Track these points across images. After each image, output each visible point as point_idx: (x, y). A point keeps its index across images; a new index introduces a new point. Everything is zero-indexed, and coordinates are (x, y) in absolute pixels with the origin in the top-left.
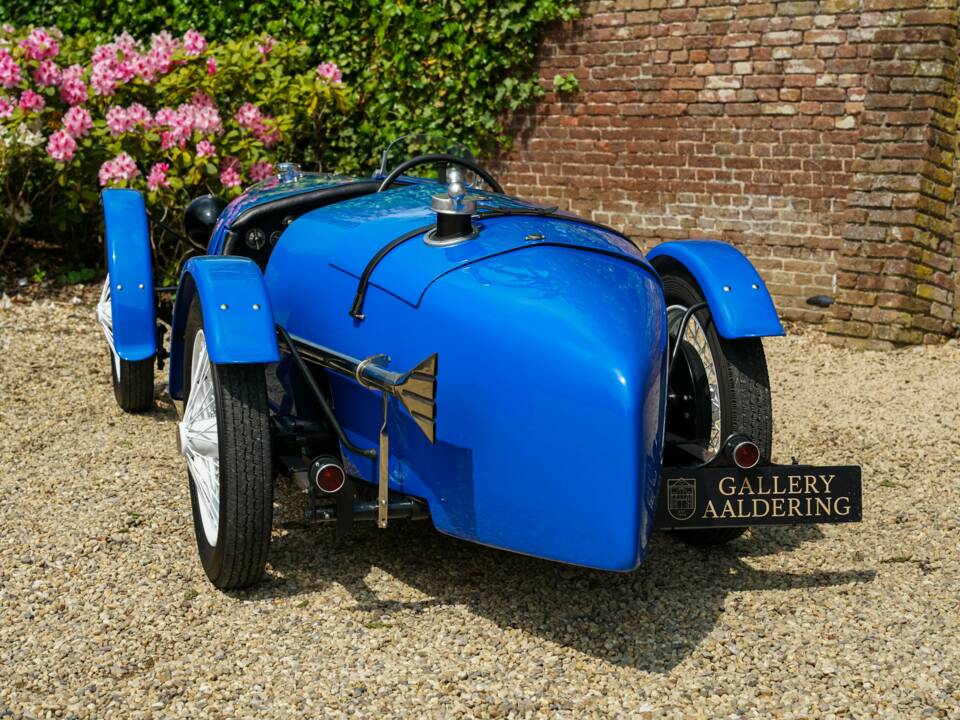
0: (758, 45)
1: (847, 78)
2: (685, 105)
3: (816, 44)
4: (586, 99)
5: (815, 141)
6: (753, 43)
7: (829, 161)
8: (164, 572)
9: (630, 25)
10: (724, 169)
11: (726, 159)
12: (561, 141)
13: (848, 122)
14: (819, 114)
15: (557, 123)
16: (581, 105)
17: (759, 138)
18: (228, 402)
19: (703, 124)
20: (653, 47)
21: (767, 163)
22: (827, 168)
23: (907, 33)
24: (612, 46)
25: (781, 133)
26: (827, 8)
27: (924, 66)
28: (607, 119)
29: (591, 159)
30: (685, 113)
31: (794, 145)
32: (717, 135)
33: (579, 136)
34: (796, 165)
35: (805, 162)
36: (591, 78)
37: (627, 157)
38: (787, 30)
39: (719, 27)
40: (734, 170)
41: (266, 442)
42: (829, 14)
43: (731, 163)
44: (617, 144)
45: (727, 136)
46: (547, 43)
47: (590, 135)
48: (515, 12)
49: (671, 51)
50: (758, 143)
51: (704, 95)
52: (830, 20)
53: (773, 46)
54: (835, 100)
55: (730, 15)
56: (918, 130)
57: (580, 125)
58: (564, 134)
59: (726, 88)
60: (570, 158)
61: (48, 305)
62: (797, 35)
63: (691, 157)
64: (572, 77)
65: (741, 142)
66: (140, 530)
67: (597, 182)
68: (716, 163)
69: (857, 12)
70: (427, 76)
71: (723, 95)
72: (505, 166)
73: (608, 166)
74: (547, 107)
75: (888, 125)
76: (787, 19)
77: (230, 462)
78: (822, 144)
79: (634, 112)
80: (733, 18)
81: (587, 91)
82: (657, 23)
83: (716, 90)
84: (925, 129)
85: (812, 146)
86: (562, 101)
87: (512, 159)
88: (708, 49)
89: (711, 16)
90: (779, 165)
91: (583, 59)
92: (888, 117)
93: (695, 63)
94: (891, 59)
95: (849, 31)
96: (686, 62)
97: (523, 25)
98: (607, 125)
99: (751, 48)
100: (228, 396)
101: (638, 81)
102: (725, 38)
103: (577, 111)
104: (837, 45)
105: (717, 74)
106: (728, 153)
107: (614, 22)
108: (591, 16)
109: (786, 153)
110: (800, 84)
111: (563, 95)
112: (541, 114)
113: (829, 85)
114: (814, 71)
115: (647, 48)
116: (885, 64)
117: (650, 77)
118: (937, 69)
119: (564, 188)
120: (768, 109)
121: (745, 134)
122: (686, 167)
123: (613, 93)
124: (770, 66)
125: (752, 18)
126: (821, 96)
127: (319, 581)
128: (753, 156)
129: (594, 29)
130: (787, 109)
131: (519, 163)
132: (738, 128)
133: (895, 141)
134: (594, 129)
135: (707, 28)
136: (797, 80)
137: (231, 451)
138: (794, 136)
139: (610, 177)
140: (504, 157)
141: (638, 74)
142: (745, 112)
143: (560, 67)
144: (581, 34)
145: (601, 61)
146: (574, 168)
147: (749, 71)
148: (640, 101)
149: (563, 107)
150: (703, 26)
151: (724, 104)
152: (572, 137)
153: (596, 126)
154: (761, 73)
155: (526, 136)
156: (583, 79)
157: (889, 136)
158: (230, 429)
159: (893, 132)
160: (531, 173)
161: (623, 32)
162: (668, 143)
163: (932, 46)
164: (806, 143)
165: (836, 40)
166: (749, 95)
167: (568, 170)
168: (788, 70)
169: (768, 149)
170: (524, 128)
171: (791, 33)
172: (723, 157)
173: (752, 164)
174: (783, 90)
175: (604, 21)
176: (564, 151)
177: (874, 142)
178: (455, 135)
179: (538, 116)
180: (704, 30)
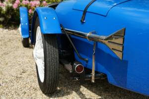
8: (29, 87)
18: (47, 45)
41: (58, 57)
61: (14, 31)
66: (24, 74)
77: (47, 62)
100: (47, 43)
127: (69, 90)
137: (48, 59)
158: (48, 53)
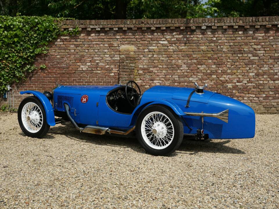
0: (92, 60)
1: (112, 66)
2: (74, 71)
3: (105, 60)
4: (48, 70)
5: (106, 78)
6: (91, 59)
7: (109, 81)
9: (60, 55)
10: (84, 83)
11: (85, 82)
12: (41, 79)
13: (113, 74)
14: (106, 73)
15: (40, 75)
16: (47, 71)
17: (93, 77)
19: (79, 75)
20: (66, 60)
21: (95, 82)
22: (108, 83)
23: (127, 59)
24: (55, 59)
25: (98, 76)
26: (108, 54)
27: (131, 64)
28: (54, 74)
29: (49, 82)
30: (74, 73)
31: (101, 78)
32: (82, 77)
33: (46, 77)
34: (102, 82)
35: (103, 82)
36: (49, 65)
37: (59, 82)
38: (99, 57)
39: (83, 56)
40: (87, 84)
42: (108, 55)
43: (86, 82)
44: (57, 79)
45: (85, 77)
46: (37, 58)
47: (49, 77)
48: (31, 51)
49: (70, 61)
50: (92, 78)
51: (79, 69)
52: (108, 56)
53: (95, 60)
54: (110, 70)
55: (85, 54)
56: (131, 76)
57: (46, 75)
58: (42, 77)
59: (85, 68)
60: (44, 82)
62: (101, 58)
63: (76, 81)
64: (44, 65)
65: (88, 78)
67: (51, 87)
68: (83, 82)
69: (114, 55)
70: (3, 65)
71: (84, 69)
72: (24, 84)
73: (54, 83)
74: (37, 72)
75: (125, 75)
76: (99, 55)
78: (107, 78)
79: (61, 72)
80: (86, 55)
81: (48, 68)
82: (67, 55)
83: (82, 68)
84: (133, 75)
85: (105, 79)
86: (41, 70)
87: (26, 83)
88: (80, 60)
89: (81, 54)
90: (98, 82)
91: (47, 62)
92: (125, 73)
93: (77, 63)
94: (124, 63)
95: (113, 58)
96: (75, 63)
97: (33, 54)
98: (54, 75)
99: (90, 60)
101: (62, 66)
102: (84, 58)
103: (46, 72)
104: (110, 60)
105: (82, 65)
106: (85, 80)
107: (56, 54)
108: (49, 53)
109: (99, 80)
110: (102, 67)
111: (42, 69)
112: (35, 73)
113: (108, 67)
114: (105, 65)
115: (65, 60)
116: (123, 64)
117: (66, 65)
118: (133, 65)
119: (41, 88)
120: (95, 72)
121: (89, 77)
122: (75, 83)
123: (56, 69)
124: (95, 64)
125: (91, 55)
126: (107, 70)
128: (91, 81)
129: (50, 56)
130: (99, 72)
131: (28, 83)
132: (87, 75)
133: (127, 77)
134: (50, 76)
135: (80, 56)
136: (101, 66)
138: (101, 77)
139: (55, 86)
140: (24, 82)
141: (62, 65)
142: (89, 72)
143: (40, 63)
144: (47, 57)
145: (52, 62)
146: (44, 84)
147: (90, 64)
148: (63, 70)
149: (41, 72)
150: (79, 56)
151: (84, 71)
152: (44, 78)
153: (51, 75)
154: (93, 65)
155: (31, 78)
156: (47, 66)
157: (126, 77)
159: (127, 76)
160: (32, 86)
161: (58, 56)
162: (70, 78)
163: (132, 61)
164: (103, 78)
165: (110, 59)
166: (90, 69)
167: (42, 85)
168: (99, 65)
169: (95, 79)
170: (30, 76)
171: (99, 58)
172: (84, 81)
173: (91, 82)
174: (98, 68)
175: (53, 54)
176: (42, 81)
177: (123, 78)
178: (11, 78)
179: (34, 73)
180: (79, 57)
